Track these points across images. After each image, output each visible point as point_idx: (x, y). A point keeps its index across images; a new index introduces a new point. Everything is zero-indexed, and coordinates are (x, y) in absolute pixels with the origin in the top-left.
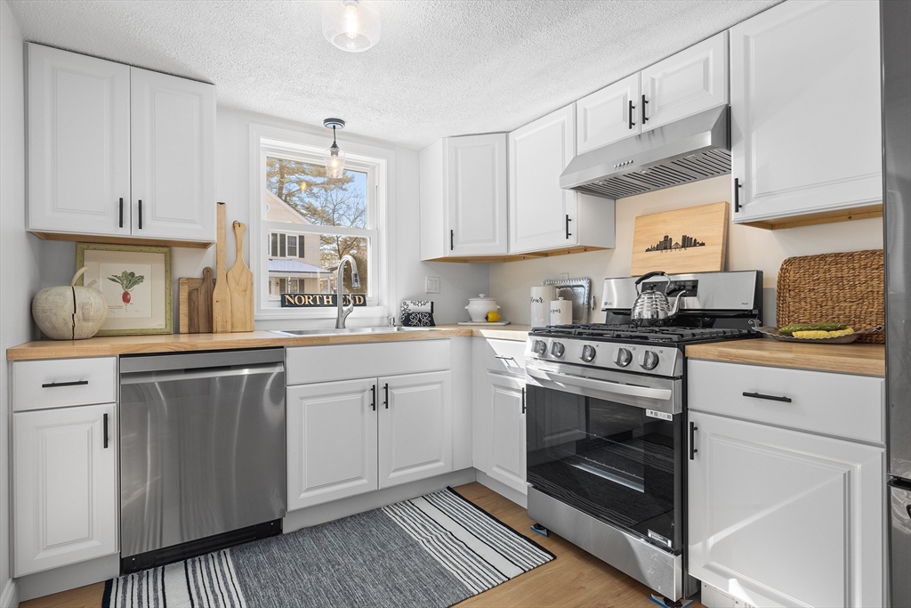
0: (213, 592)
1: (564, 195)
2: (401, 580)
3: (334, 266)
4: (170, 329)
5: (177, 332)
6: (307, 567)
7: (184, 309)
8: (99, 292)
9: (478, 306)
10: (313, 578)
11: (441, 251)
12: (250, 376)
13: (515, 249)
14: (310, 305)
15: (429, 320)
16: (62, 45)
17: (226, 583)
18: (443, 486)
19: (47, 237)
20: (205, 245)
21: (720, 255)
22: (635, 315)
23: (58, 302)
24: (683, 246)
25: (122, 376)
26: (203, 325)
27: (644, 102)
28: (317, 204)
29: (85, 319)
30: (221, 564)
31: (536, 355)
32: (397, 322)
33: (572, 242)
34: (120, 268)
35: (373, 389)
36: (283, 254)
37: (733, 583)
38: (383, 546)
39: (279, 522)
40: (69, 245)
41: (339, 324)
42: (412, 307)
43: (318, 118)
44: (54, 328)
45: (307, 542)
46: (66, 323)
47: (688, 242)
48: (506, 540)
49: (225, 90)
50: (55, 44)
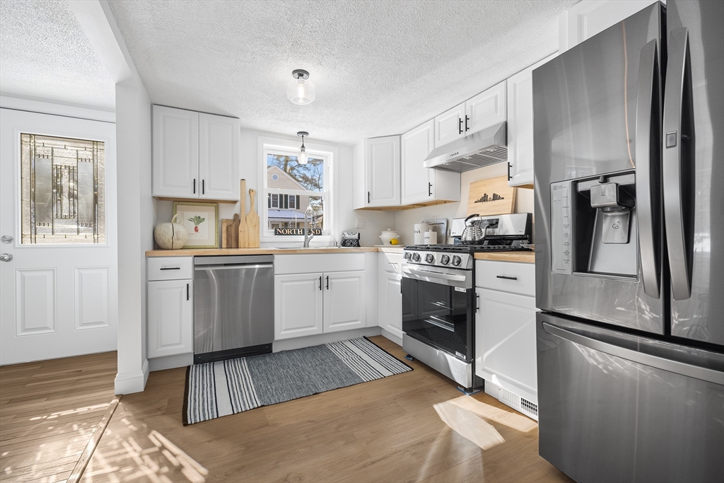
0: (237, 373)
1: (429, 171)
2: (328, 374)
3: (319, 214)
4: (217, 246)
5: (221, 247)
6: (283, 367)
7: (224, 235)
8: (184, 226)
9: (387, 236)
10: (285, 371)
11: (363, 204)
12: (259, 268)
13: (405, 202)
14: (290, 234)
15: (356, 243)
16: (168, 105)
17: (243, 370)
18: (361, 335)
19: (160, 199)
20: (235, 202)
21: (511, 205)
22: (463, 239)
23: (166, 231)
24: (493, 200)
25: (195, 266)
26: (234, 244)
27: (467, 119)
28: (309, 175)
29: (178, 239)
30: (241, 363)
31: (407, 260)
32: (339, 244)
33: (432, 198)
34: (193, 214)
35: (320, 279)
36: (286, 207)
37: (494, 376)
38: (323, 360)
39: (270, 345)
40: (170, 202)
41: (306, 244)
42: (347, 236)
43: (294, 131)
44: (164, 243)
45: (284, 357)
46: (169, 241)
47: (496, 197)
48: (389, 361)
49: (244, 121)
50: (165, 104)
